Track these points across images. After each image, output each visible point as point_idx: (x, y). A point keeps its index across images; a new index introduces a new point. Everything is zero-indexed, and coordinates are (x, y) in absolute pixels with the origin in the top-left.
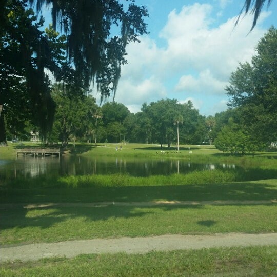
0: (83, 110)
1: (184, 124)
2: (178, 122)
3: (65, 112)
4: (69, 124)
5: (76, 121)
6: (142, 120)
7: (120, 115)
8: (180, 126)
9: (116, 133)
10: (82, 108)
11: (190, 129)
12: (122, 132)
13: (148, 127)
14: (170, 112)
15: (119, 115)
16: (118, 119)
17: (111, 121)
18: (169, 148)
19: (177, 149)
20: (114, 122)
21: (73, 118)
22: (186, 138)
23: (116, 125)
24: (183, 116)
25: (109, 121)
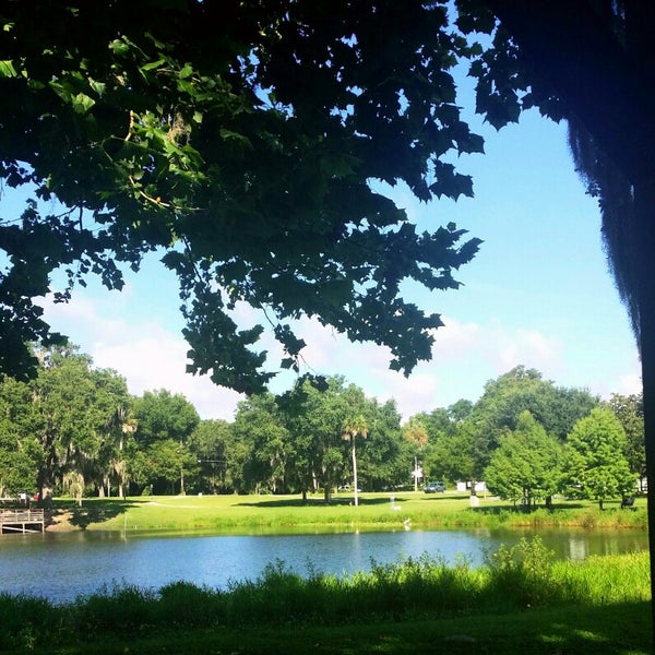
0: (103, 406)
1: (369, 438)
2: (355, 433)
3: (51, 411)
4: (65, 443)
5: (85, 437)
6: (257, 431)
7: (180, 424)
8: (360, 442)
9: (173, 470)
10: (99, 401)
11: (385, 450)
12: (186, 466)
13: (274, 449)
14: (334, 408)
15: (178, 423)
16: (176, 434)
17: (158, 438)
18: (328, 502)
19: (354, 504)
20: (167, 442)
21: (75, 429)
22: (375, 475)
23: (171, 448)
24: (366, 416)
25: (153, 439)
